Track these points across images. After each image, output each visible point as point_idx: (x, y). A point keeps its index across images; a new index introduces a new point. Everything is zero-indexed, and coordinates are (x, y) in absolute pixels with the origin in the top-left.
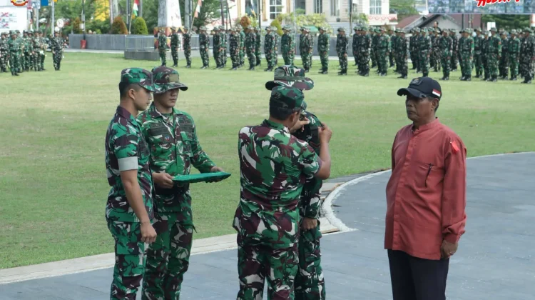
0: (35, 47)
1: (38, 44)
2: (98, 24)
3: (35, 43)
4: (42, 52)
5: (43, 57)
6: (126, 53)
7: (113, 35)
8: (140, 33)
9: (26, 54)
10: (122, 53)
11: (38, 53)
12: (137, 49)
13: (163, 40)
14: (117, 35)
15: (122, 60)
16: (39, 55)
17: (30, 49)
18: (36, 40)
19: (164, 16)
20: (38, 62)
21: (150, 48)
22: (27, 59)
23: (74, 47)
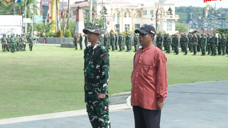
0: (21, 41)
1: (23, 40)
2: (52, 34)
3: (21, 39)
4: (24, 43)
5: (25, 45)
6: (61, 45)
7: (56, 38)
8: (68, 37)
9: (18, 44)
10: (60, 45)
11: (23, 43)
12: (66, 43)
13: (76, 39)
14: (59, 38)
15: (60, 48)
16: (23, 44)
17: (20, 42)
18: (22, 38)
19: (78, 29)
20: (23, 47)
21: (72, 43)
22: (18, 46)
23: (40, 43)
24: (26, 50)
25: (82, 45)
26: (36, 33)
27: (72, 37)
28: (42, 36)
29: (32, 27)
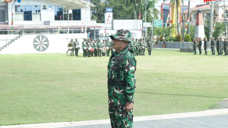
0: (140, 45)
1: (142, 44)
2: (172, 38)
3: (140, 43)
4: (143, 48)
5: (144, 50)
6: (181, 49)
7: (176, 42)
8: (188, 41)
9: (137, 48)
10: (179, 49)
11: (142, 48)
12: (185, 47)
13: (195, 43)
14: (178, 42)
15: (179, 52)
16: (142, 49)
17: (139, 46)
18: (141, 42)
19: (197, 33)
20: (142, 52)
21: (192, 48)
22: (137, 50)
23: (160, 47)
24: (145, 54)
25: (201, 50)
26: (155, 37)
27: (192, 41)
28: (161, 40)
29: (152, 31)
